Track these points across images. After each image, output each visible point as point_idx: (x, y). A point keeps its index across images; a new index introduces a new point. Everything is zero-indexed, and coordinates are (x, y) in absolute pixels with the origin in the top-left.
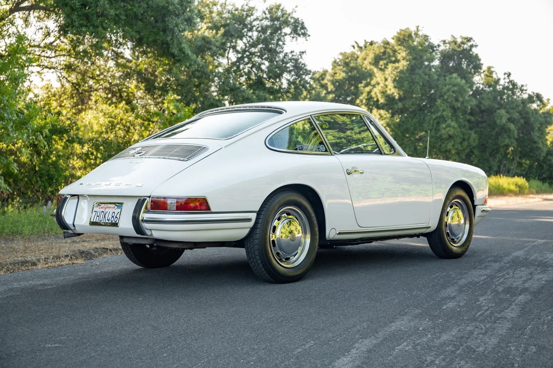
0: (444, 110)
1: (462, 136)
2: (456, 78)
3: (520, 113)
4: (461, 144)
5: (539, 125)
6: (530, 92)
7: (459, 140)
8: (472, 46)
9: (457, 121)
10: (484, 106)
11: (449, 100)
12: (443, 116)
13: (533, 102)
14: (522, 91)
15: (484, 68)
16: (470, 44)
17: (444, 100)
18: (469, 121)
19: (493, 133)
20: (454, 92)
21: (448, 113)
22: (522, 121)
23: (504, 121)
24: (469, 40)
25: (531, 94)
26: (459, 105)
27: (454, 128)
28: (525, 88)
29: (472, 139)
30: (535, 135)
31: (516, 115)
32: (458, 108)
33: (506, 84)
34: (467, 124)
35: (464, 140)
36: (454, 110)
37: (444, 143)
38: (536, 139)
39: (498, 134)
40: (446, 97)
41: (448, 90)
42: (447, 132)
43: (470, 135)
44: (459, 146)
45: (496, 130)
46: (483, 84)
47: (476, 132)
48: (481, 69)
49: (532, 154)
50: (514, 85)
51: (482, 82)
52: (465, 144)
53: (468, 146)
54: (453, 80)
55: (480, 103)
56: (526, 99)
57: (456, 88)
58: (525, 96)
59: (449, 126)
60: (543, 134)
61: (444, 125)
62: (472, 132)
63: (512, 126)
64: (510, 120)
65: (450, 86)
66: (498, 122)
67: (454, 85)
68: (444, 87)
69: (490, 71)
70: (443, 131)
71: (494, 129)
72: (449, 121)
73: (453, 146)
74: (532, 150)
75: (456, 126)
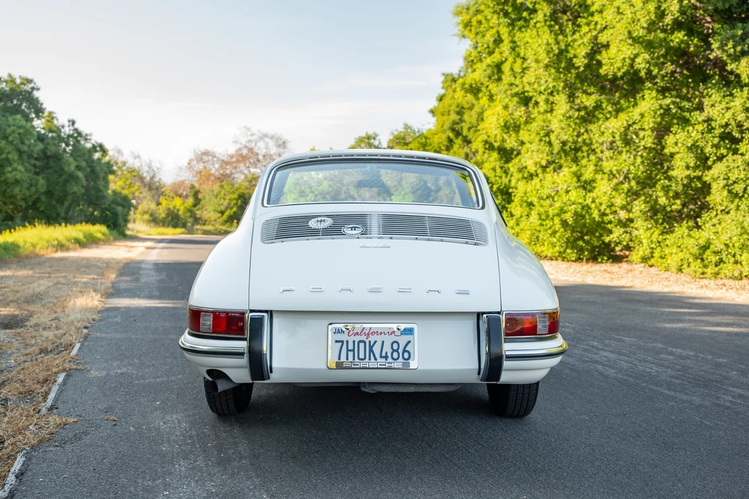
0: (9, 153)
1: (29, 182)
2: (20, 121)
3: (86, 161)
4: (28, 189)
5: (104, 175)
6: (93, 141)
7: (26, 185)
8: (33, 89)
9: (23, 164)
10: (50, 151)
11: (15, 142)
12: (7, 159)
13: (96, 151)
14: (86, 140)
15: (46, 114)
16: (32, 85)
17: (8, 141)
18: (34, 166)
19: (61, 180)
20: (19, 134)
21: (14, 156)
22: (88, 170)
23: (72, 168)
24: (30, 81)
25: (94, 143)
26: (25, 148)
27: (20, 171)
28: (89, 137)
29: (40, 185)
30: (101, 183)
31: (83, 164)
32: (25, 152)
33: (71, 132)
34: (33, 169)
35: (31, 185)
36: (20, 152)
37: (9, 188)
38: (102, 188)
39: (66, 181)
40: (11, 139)
41: (13, 132)
42: (14, 176)
43: (38, 180)
44: (27, 191)
45: (64, 177)
46: (43, 128)
47: (43, 178)
48: (43, 113)
49: (98, 202)
50: (80, 134)
51: (42, 126)
52: (33, 189)
53: (36, 192)
54: (17, 121)
55: (46, 148)
56: (90, 148)
57: (21, 131)
58: (89, 145)
59: (15, 169)
60: (107, 182)
61: (9, 169)
62: (40, 178)
63: (80, 174)
64: (78, 168)
65: (15, 128)
66: (66, 169)
67: (20, 127)
68: (7, 128)
69: (51, 117)
70: (9, 175)
71: (61, 176)
72: (15, 165)
73: (21, 191)
74: (98, 198)
75: (23, 170)
